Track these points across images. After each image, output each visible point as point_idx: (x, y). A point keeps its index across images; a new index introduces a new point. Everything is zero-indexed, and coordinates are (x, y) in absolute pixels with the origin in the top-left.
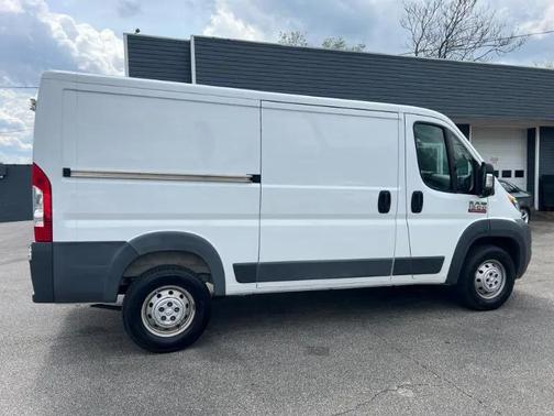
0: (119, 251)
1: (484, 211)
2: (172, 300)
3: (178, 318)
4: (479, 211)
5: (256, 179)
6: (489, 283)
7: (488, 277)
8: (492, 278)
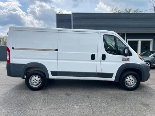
0: (24, 66)
1: (128, 61)
2: (36, 78)
3: (37, 83)
4: (126, 60)
5: (57, 50)
6: (130, 82)
7: (129, 80)
8: (131, 81)
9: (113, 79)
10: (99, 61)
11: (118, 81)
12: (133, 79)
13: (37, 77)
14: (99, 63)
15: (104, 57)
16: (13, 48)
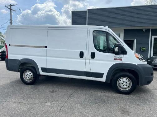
0: (18, 61)
1: (121, 60)
3: (29, 78)
4: (119, 59)
5: (46, 47)
6: (123, 85)
7: (123, 83)
8: (124, 83)
9: (103, 79)
10: (88, 59)
11: (109, 82)
12: (127, 81)
13: (30, 72)
14: (88, 61)
15: (93, 55)
16: (10, 45)
